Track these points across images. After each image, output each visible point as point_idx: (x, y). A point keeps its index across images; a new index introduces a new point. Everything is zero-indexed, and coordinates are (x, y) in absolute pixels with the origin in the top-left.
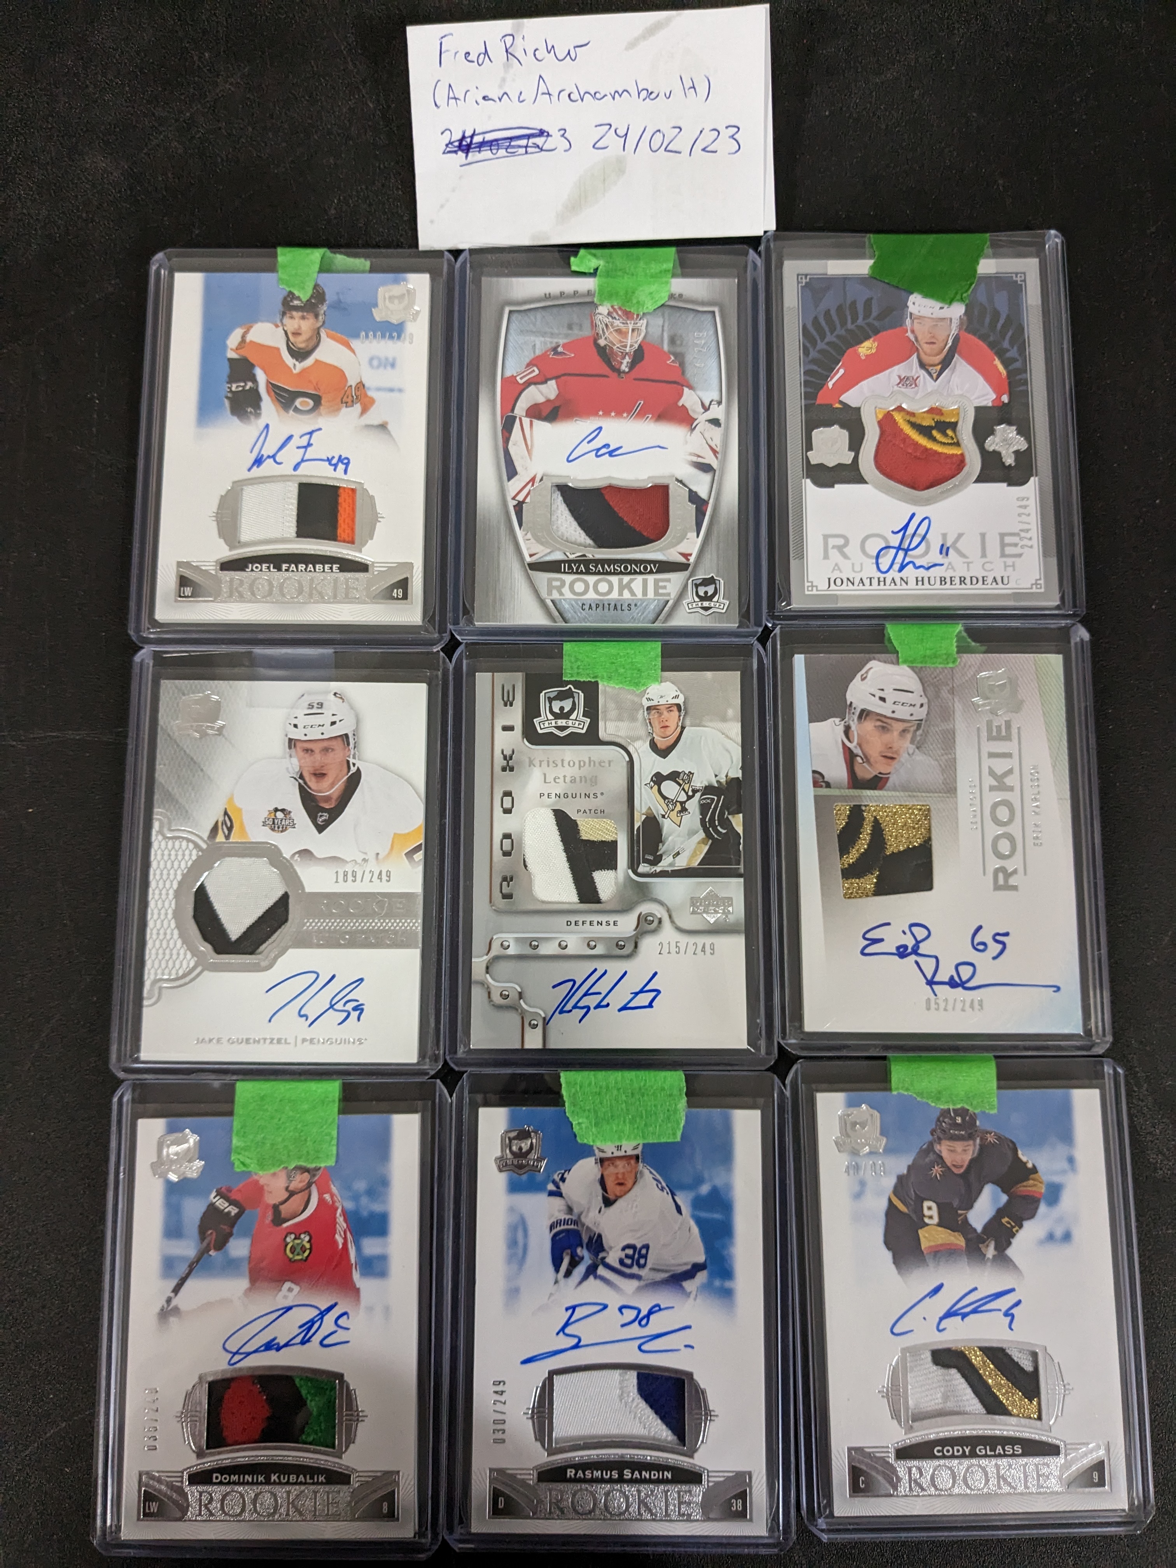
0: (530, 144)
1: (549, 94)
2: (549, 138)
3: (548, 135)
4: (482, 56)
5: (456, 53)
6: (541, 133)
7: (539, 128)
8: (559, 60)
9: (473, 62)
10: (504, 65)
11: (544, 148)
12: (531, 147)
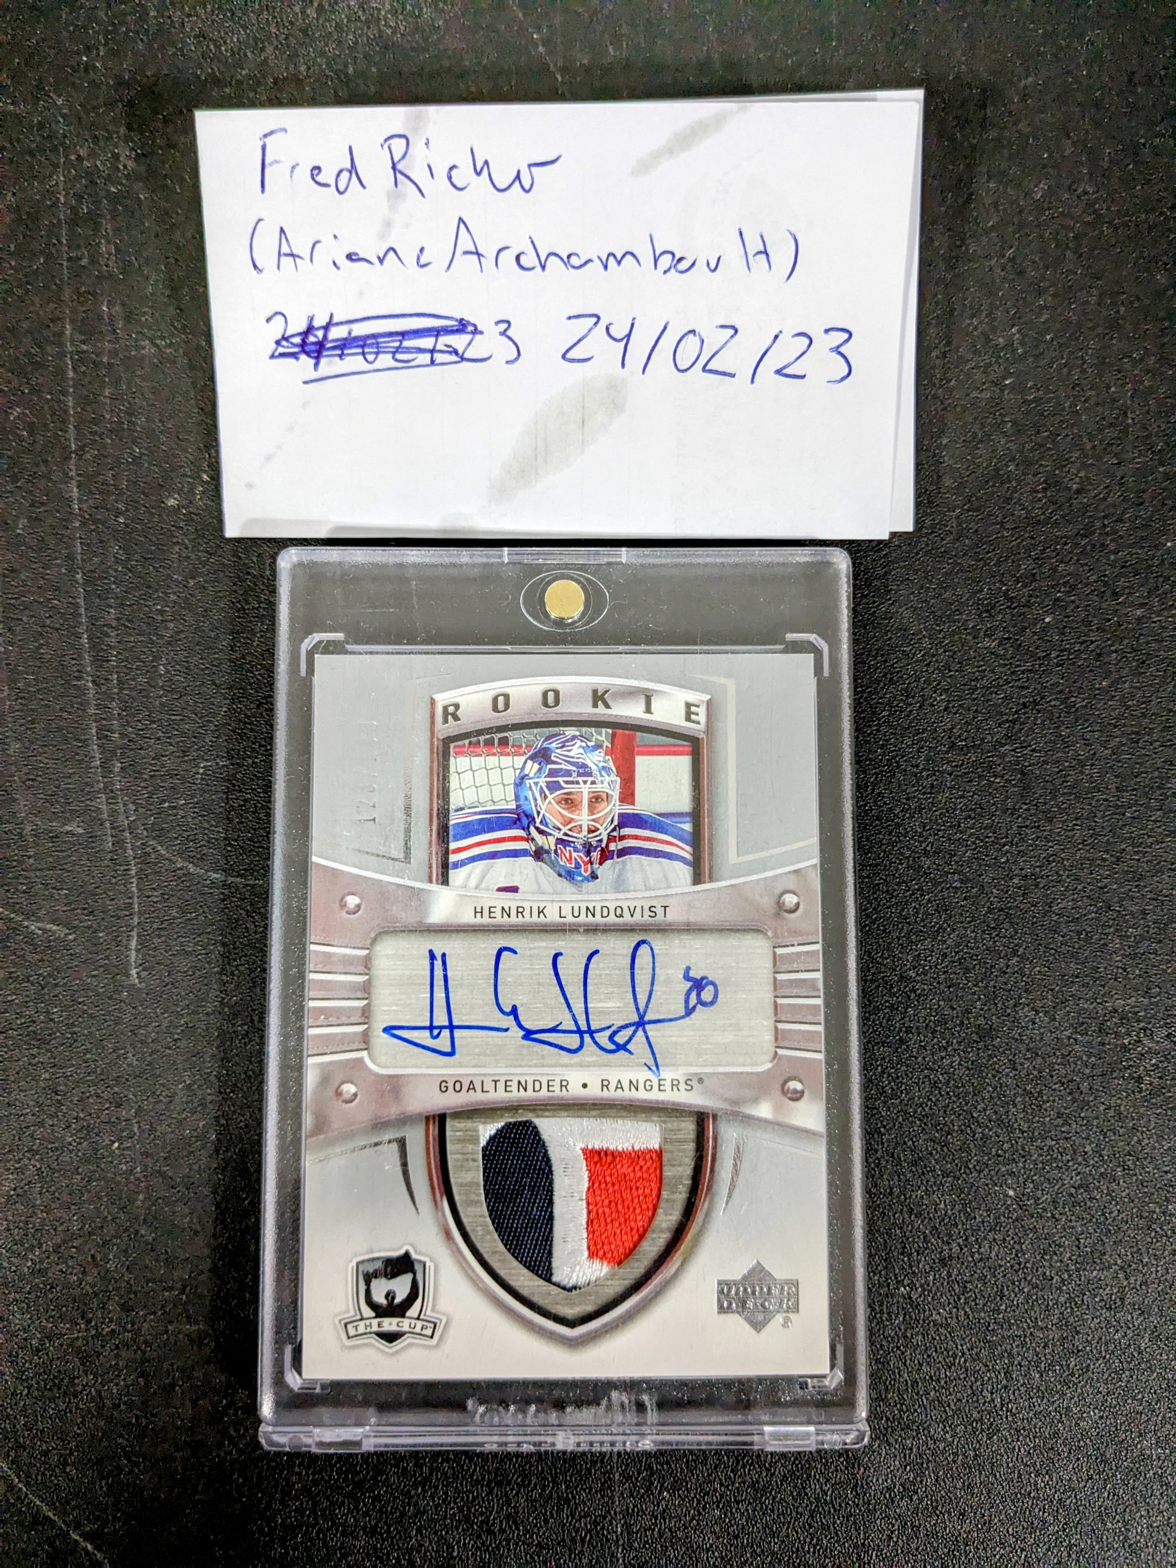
0: (438, 348)
1: (477, 254)
2: (478, 337)
3: (476, 331)
4: (345, 175)
5: (293, 168)
6: (462, 327)
7: (459, 317)
8: (499, 190)
9: (326, 185)
10: (388, 194)
11: (466, 356)
12: (442, 352)
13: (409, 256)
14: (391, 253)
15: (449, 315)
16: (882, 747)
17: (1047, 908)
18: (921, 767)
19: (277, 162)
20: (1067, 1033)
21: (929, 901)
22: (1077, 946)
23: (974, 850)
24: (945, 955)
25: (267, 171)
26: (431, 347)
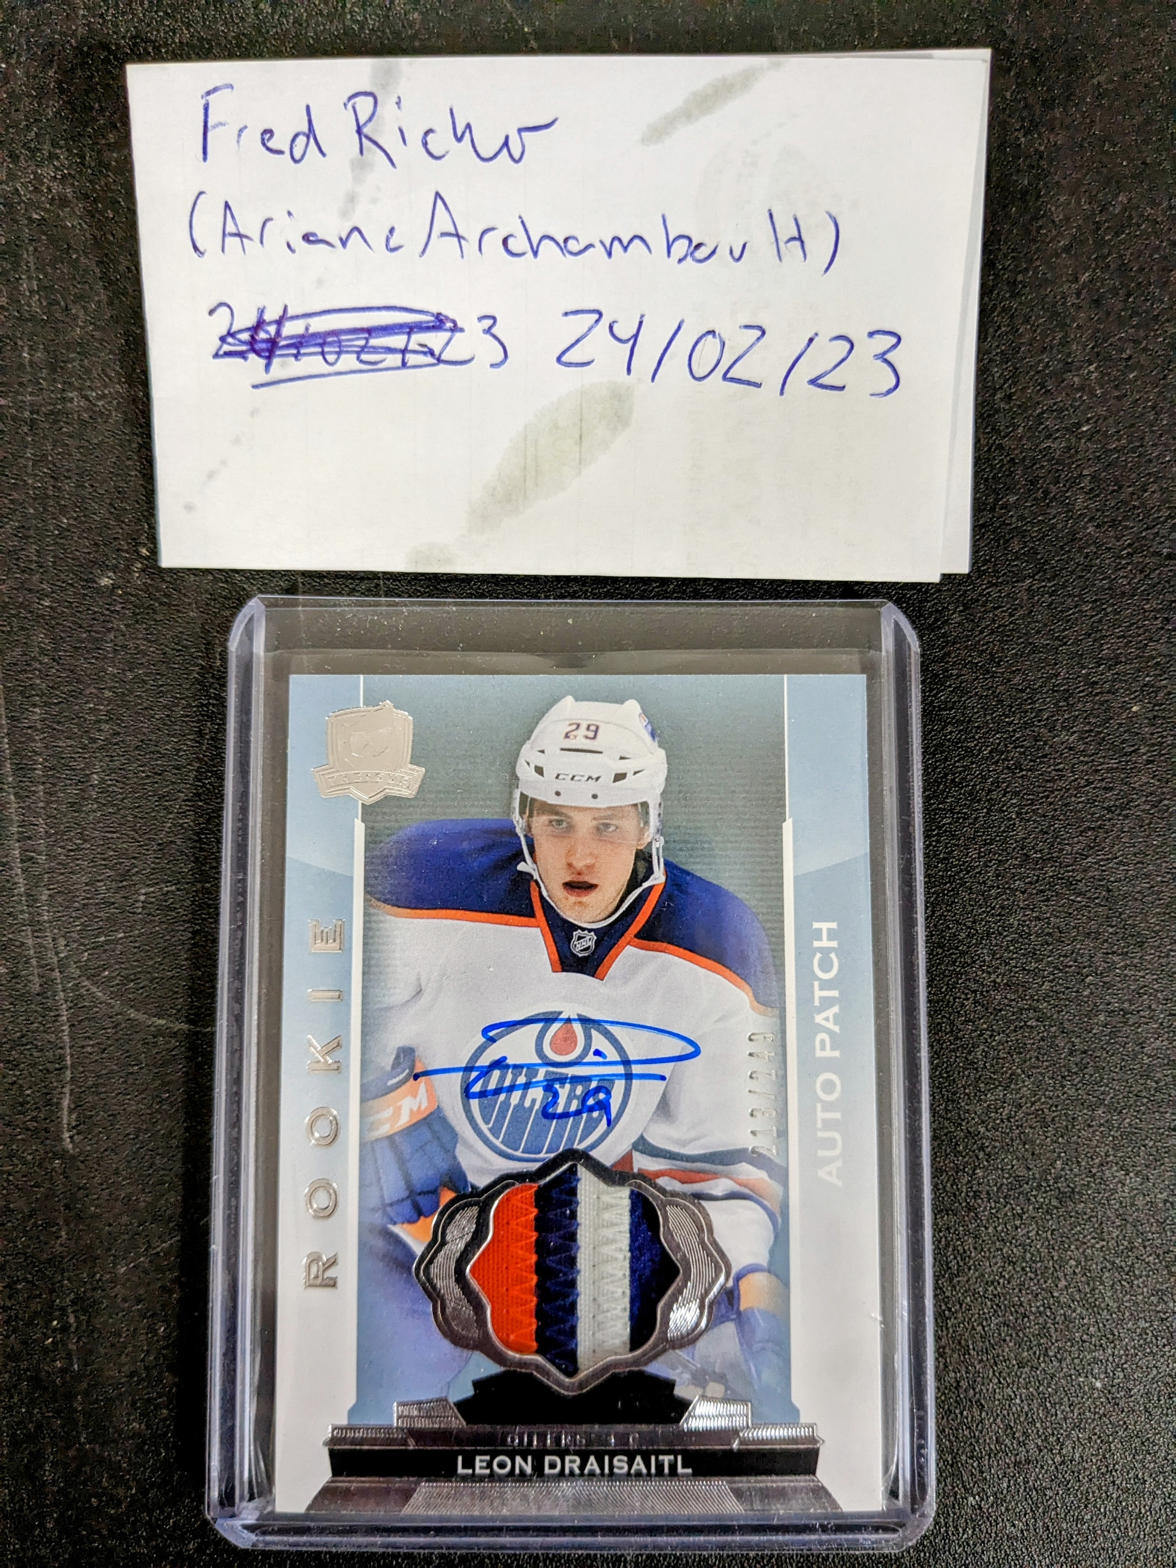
0: (410, 347)
1: (457, 235)
2: (458, 335)
3: (455, 329)
5: (241, 131)
6: (439, 323)
7: (435, 311)
8: (484, 160)
9: (280, 152)
10: (352, 162)
11: (444, 357)
12: (415, 352)
13: (378, 240)
14: (356, 234)
15: (425, 308)
19: (221, 124)
25: (209, 134)
26: (402, 347)
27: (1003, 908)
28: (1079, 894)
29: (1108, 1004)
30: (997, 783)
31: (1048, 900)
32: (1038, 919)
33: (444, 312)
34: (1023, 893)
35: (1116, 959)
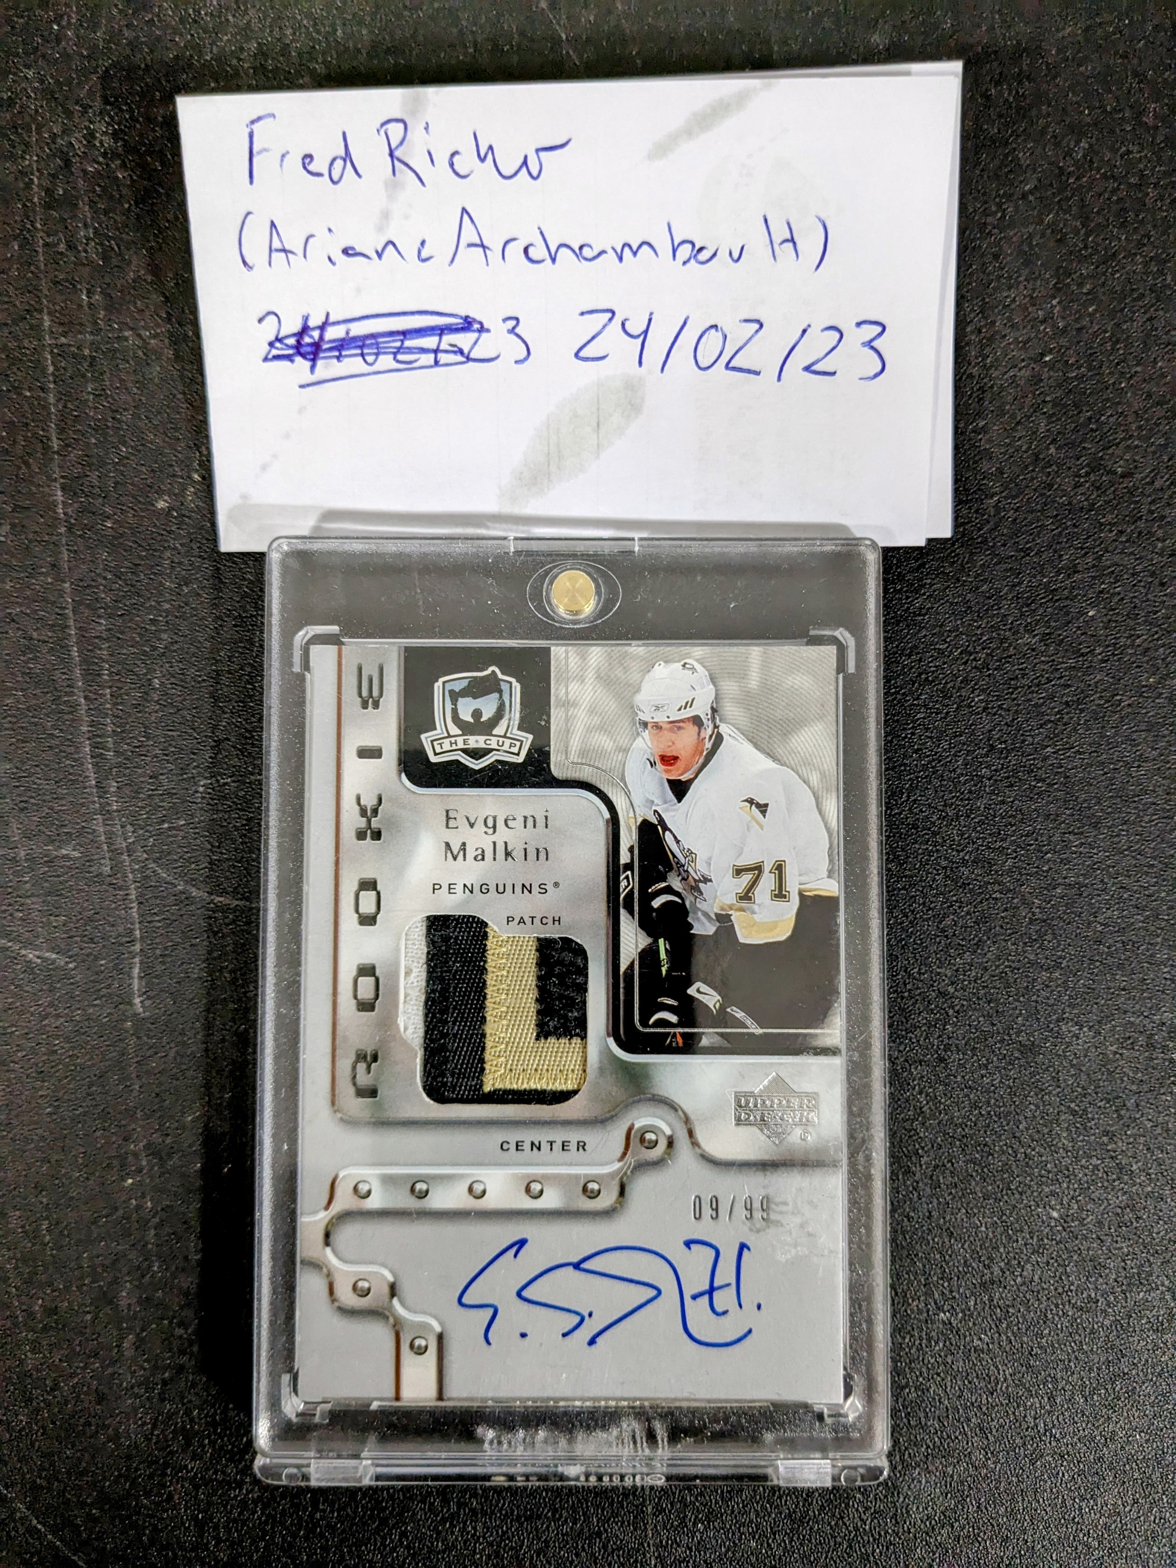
0: (441, 348)
1: (484, 247)
2: (485, 335)
3: (483, 329)
4: (339, 164)
5: (283, 156)
6: (467, 324)
7: (464, 314)
8: (505, 177)
9: (320, 175)
10: (386, 184)
11: (473, 355)
12: (446, 351)
13: (410, 249)
14: (390, 247)
15: (454, 312)
16: (916, 752)
17: (1092, 918)
18: (959, 771)
19: (265, 150)
20: (1113, 1048)
21: (968, 913)
22: (1123, 957)
23: (1015, 858)
24: (986, 969)
25: (255, 160)
26: (435, 347)
27: (970, 792)
28: (1039, 781)
29: (1065, 878)
30: (966, 681)
31: (1012, 786)
32: (1003, 802)
33: (471, 315)
34: (989, 779)
35: (1071, 837)
